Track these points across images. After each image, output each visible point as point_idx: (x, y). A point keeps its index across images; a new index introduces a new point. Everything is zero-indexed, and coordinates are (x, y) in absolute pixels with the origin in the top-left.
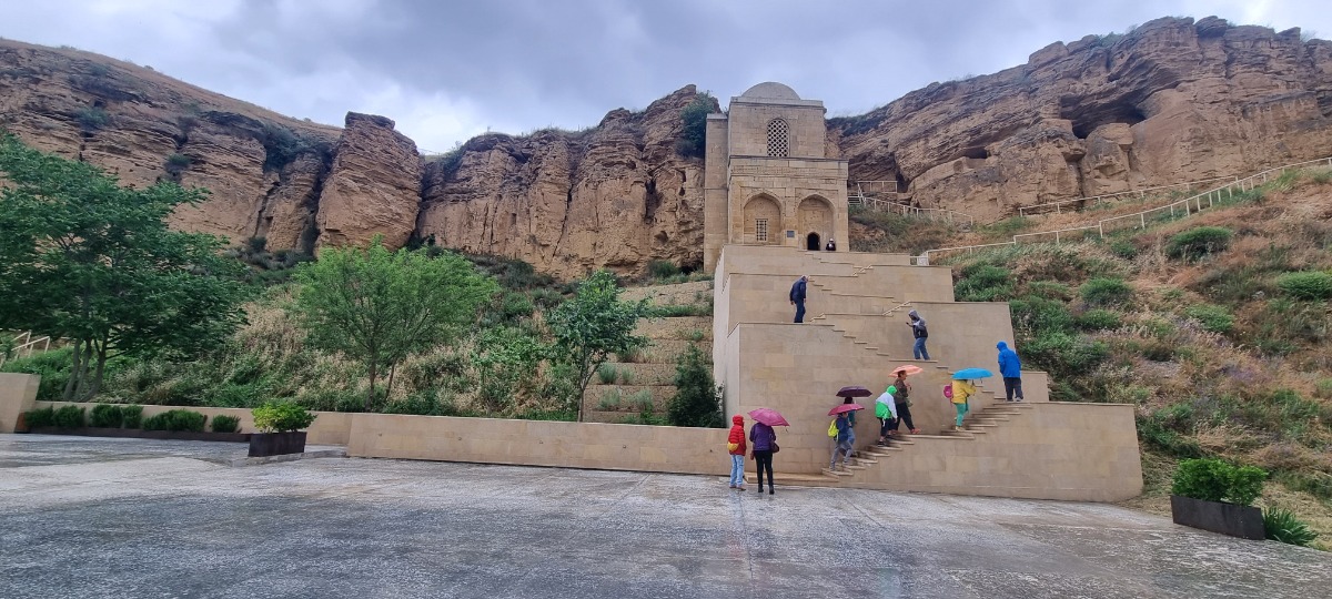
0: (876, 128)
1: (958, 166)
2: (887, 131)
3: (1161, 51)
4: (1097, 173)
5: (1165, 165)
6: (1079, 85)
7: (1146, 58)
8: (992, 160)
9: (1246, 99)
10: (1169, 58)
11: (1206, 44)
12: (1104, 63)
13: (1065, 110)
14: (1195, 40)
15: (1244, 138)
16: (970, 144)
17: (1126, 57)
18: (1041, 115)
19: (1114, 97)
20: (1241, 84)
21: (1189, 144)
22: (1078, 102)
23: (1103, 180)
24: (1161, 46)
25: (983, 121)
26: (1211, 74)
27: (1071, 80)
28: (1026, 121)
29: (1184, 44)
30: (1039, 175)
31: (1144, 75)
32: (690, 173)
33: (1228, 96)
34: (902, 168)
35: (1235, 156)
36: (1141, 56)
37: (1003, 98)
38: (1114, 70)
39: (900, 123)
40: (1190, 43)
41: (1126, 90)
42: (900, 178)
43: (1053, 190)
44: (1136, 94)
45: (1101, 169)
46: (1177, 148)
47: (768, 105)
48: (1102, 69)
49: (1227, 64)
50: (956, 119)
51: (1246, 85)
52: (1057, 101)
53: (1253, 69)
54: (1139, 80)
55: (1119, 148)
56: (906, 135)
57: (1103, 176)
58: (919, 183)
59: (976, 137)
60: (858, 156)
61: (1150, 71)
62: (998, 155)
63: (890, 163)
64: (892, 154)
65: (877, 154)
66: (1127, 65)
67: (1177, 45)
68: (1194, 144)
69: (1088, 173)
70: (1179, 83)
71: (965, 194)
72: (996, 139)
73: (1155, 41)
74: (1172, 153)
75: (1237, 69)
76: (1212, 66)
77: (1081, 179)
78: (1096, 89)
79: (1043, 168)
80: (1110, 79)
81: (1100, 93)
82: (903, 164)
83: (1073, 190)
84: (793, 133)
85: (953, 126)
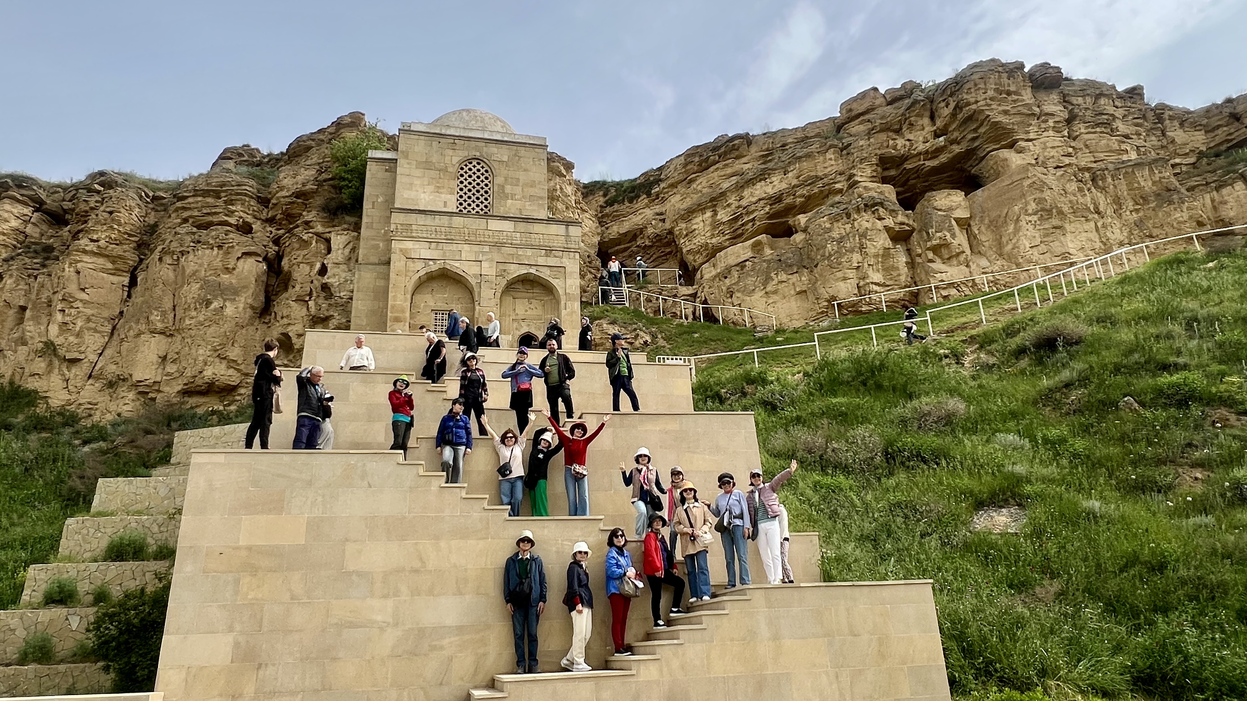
0: (649, 195)
1: (757, 247)
2: (664, 200)
3: (991, 99)
4: (930, 255)
5: (1010, 247)
6: (900, 142)
7: (974, 107)
8: (798, 237)
9: (1094, 165)
10: (1001, 108)
11: (1042, 96)
12: (928, 114)
13: (886, 173)
14: (1029, 90)
15: (1098, 212)
16: (771, 216)
17: (952, 105)
18: (856, 178)
19: (943, 158)
20: (1087, 146)
21: (1035, 218)
22: (902, 164)
23: (938, 265)
24: (991, 93)
25: (784, 186)
26: (1051, 133)
27: (890, 134)
28: (838, 186)
29: (1016, 93)
30: (856, 257)
31: (975, 130)
32: (339, 240)
33: (1073, 160)
34: (684, 250)
35: (1090, 235)
36: (968, 104)
37: (809, 156)
38: (939, 123)
39: (681, 189)
40: (1023, 92)
41: (957, 149)
42: (683, 265)
43: (877, 277)
44: (970, 153)
45: (936, 249)
46: (1023, 223)
47: (460, 137)
48: (926, 121)
49: (1069, 121)
50: (751, 182)
51: (1092, 149)
52: (874, 160)
53: (1098, 130)
54: (970, 136)
55: (954, 223)
56: (688, 203)
57: (938, 260)
58: (708, 272)
59: (777, 207)
60: (625, 234)
61: (981, 125)
62: (805, 230)
63: (668, 244)
64: (671, 232)
65: (650, 230)
66: (954, 115)
67: (1009, 93)
68: (1041, 218)
69: (920, 255)
70: (1016, 141)
71: (765, 284)
72: (803, 210)
73: (982, 86)
74: (1017, 230)
75: (1080, 128)
76: (1051, 123)
77: (912, 265)
78: (921, 147)
79: (862, 247)
80: (937, 135)
81: (927, 152)
82: (686, 245)
83: (903, 278)
84: (499, 180)
85: (746, 193)
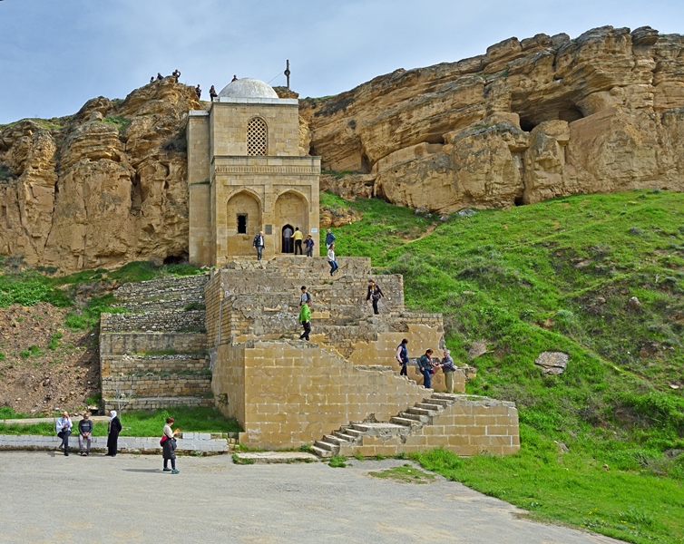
0: (345, 110)
1: (418, 152)
2: (355, 114)
3: (600, 57)
4: (537, 166)
5: (592, 163)
6: (528, 82)
7: (586, 63)
8: (448, 147)
9: (667, 106)
10: (605, 63)
11: (639, 52)
12: (551, 63)
13: (515, 103)
14: (630, 48)
15: (660, 143)
16: (430, 131)
17: (570, 60)
18: (493, 109)
19: (557, 94)
20: (664, 92)
21: (614, 145)
22: (527, 97)
23: (541, 173)
24: (600, 53)
25: (442, 110)
26: (640, 80)
27: (522, 76)
28: (480, 112)
29: (619, 52)
30: (487, 166)
31: (584, 78)
33: (651, 103)
34: (368, 149)
35: (650, 159)
36: (582, 61)
37: (461, 90)
38: (559, 71)
39: (368, 107)
40: (625, 51)
41: (568, 89)
42: (365, 158)
43: (499, 179)
44: (576, 92)
45: (541, 162)
46: (605, 148)
48: (550, 67)
49: (655, 71)
50: (419, 106)
51: (668, 94)
52: (508, 96)
53: (676, 78)
54: (579, 81)
55: (557, 144)
56: (372, 118)
57: (542, 168)
58: (383, 166)
59: (436, 125)
60: (327, 137)
61: (589, 74)
62: (454, 143)
63: (356, 143)
64: (359, 136)
65: (344, 135)
66: (570, 67)
67: (614, 52)
68: (619, 145)
69: (530, 165)
70: (613, 86)
71: (423, 178)
72: (452, 127)
73: (595, 48)
74: (600, 152)
75: (662, 76)
76: (641, 74)
77: (523, 170)
78: (543, 87)
79: (491, 160)
80: (556, 78)
81: (546, 90)
82: (368, 146)
83: (516, 180)
85: (414, 113)
